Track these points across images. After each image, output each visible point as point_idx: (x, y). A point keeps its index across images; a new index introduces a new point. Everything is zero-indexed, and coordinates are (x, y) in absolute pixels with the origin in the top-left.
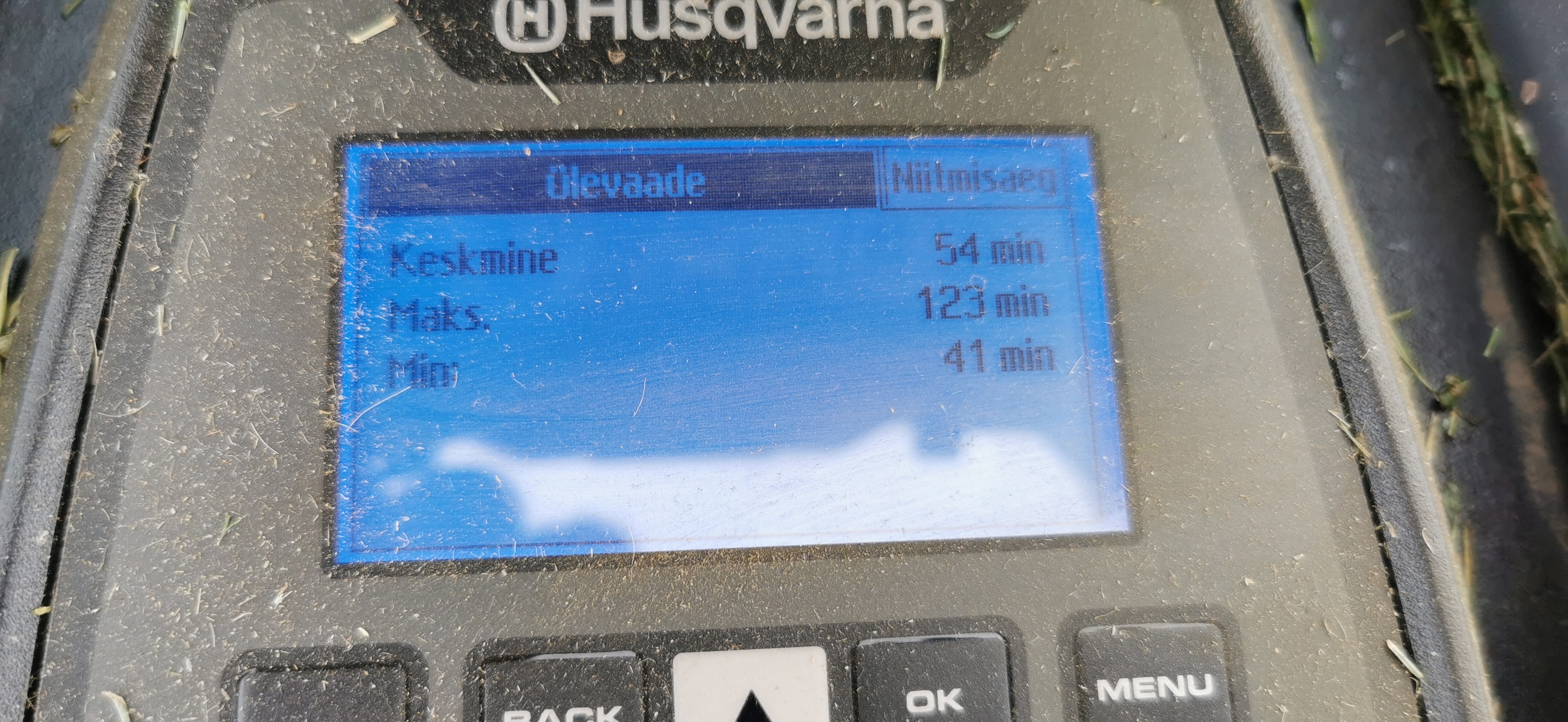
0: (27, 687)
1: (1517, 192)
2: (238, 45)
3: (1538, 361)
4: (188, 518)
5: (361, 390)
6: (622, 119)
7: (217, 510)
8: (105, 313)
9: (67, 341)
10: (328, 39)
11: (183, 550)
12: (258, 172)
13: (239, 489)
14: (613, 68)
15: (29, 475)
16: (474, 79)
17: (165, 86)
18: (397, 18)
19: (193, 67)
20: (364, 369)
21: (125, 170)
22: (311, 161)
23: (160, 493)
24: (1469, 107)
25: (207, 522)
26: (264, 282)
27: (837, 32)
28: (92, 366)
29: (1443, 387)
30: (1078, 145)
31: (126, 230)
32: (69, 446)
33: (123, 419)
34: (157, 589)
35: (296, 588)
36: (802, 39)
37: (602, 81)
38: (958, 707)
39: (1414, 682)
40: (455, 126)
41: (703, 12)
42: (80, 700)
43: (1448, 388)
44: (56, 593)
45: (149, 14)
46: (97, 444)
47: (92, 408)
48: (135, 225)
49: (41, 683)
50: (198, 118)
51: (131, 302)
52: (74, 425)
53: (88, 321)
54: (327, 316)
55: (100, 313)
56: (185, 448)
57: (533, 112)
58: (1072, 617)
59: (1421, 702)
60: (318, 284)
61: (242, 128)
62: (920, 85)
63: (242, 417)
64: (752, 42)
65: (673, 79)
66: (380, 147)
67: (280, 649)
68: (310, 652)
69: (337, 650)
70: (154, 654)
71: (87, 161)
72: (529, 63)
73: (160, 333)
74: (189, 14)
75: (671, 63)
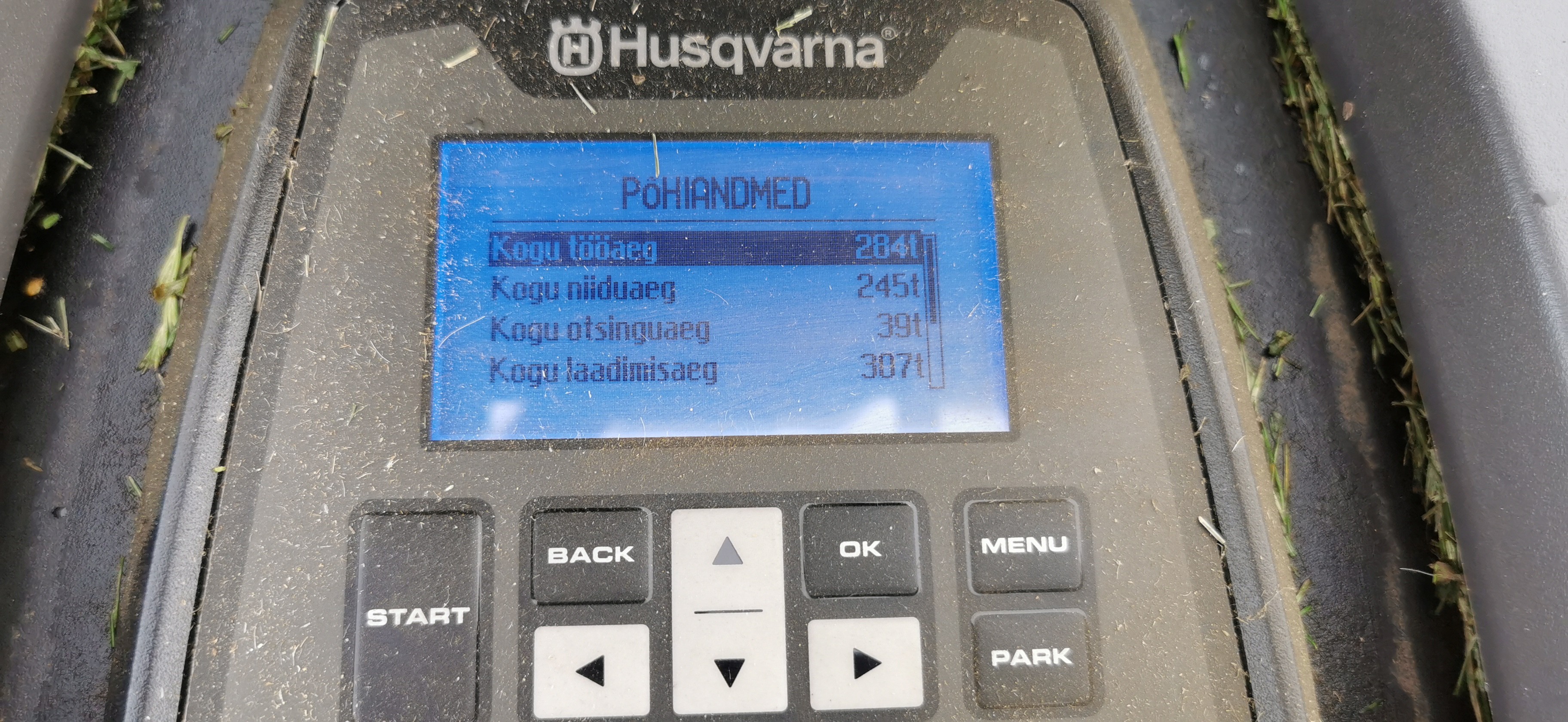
0: (207, 522)
1: (1343, 188)
2: (363, 68)
3: (1355, 321)
4: (326, 406)
5: (449, 318)
6: (642, 126)
7: (347, 401)
8: (266, 260)
9: (239, 279)
10: (428, 64)
11: (323, 428)
12: (377, 161)
13: (362, 386)
14: (636, 88)
15: (211, 373)
16: (534, 95)
17: (309, 96)
18: (478, 49)
19: (330, 84)
20: (452, 303)
21: (281, 157)
22: (415, 153)
23: (307, 388)
24: (1308, 122)
25: (340, 409)
26: (380, 240)
27: (803, 62)
28: (257, 298)
29: (1273, 339)
30: (982, 149)
31: (282, 200)
32: (241, 353)
33: (279, 335)
34: (303, 455)
35: (402, 457)
36: (777, 68)
37: (628, 96)
38: (877, 554)
39: (1220, 547)
40: (520, 129)
41: (703, 47)
42: (247, 533)
43: (1276, 339)
44: (229, 457)
45: (297, 43)
46: (261, 353)
47: (257, 327)
48: (288, 197)
49: (218, 520)
50: (334, 121)
51: (285, 252)
52: (244, 339)
53: (254, 265)
54: (425, 265)
55: (263, 260)
56: (324, 357)
57: (577, 119)
58: (964, 492)
59: (1225, 560)
60: (419, 241)
61: (366, 129)
62: (864, 103)
63: (365, 336)
64: (739, 70)
65: (680, 97)
66: (465, 144)
67: (391, 500)
68: (412, 502)
69: (431, 501)
70: (301, 501)
71: (253, 149)
72: (574, 83)
73: (307, 274)
74: (326, 45)
75: (679, 84)
